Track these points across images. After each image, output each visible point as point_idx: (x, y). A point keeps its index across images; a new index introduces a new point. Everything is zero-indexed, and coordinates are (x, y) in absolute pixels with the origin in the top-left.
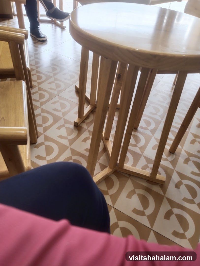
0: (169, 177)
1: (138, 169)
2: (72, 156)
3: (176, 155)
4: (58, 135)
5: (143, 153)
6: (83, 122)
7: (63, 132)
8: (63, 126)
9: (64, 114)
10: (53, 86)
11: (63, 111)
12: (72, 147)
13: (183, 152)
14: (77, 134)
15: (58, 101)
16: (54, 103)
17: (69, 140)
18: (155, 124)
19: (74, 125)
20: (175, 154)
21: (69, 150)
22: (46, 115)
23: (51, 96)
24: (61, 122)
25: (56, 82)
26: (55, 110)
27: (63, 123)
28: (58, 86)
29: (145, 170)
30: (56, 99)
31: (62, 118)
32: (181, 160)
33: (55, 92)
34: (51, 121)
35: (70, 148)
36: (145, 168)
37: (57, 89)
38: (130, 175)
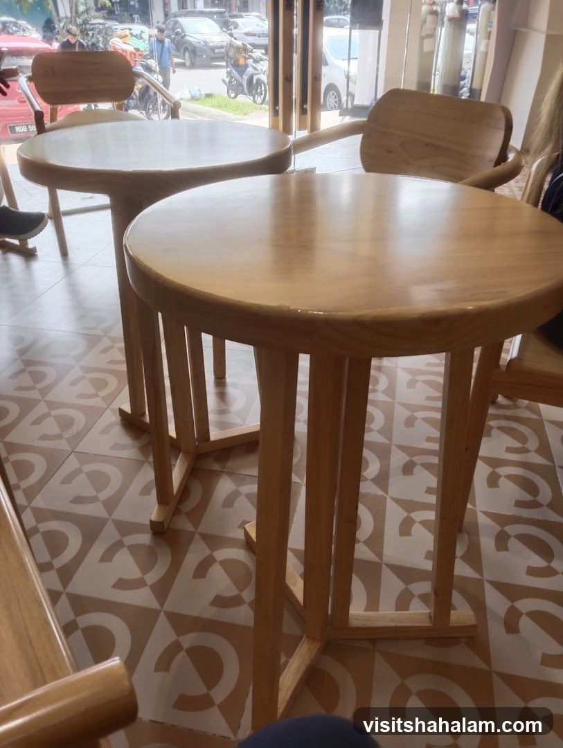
0: (479, 606)
1: (387, 614)
2: (180, 639)
3: (468, 533)
4: (113, 582)
5: (380, 554)
6: (177, 512)
7: (126, 565)
8: (118, 545)
9: (110, 505)
10: (51, 427)
11: (104, 495)
12: (168, 606)
13: (482, 520)
14: (168, 559)
15: (79, 471)
16: (68, 480)
17: (153, 587)
18: (378, 461)
19: (151, 532)
20: (463, 530)
21: (162, 621)
22: (54, 525)
23: (54, 461)
24: (110, 534)
25: (54, 413)
26: (78, 500)
27: (118, 537)
28: (66, 423)
29: (407, 609)
30: (72, 464)
31: (108, 519)
32: (487, 543)
33: (63, 445)
34: (75, 541)
35: (165, 612)
36: (403, 602)
37: (67, 434)
38: (373, 641)
